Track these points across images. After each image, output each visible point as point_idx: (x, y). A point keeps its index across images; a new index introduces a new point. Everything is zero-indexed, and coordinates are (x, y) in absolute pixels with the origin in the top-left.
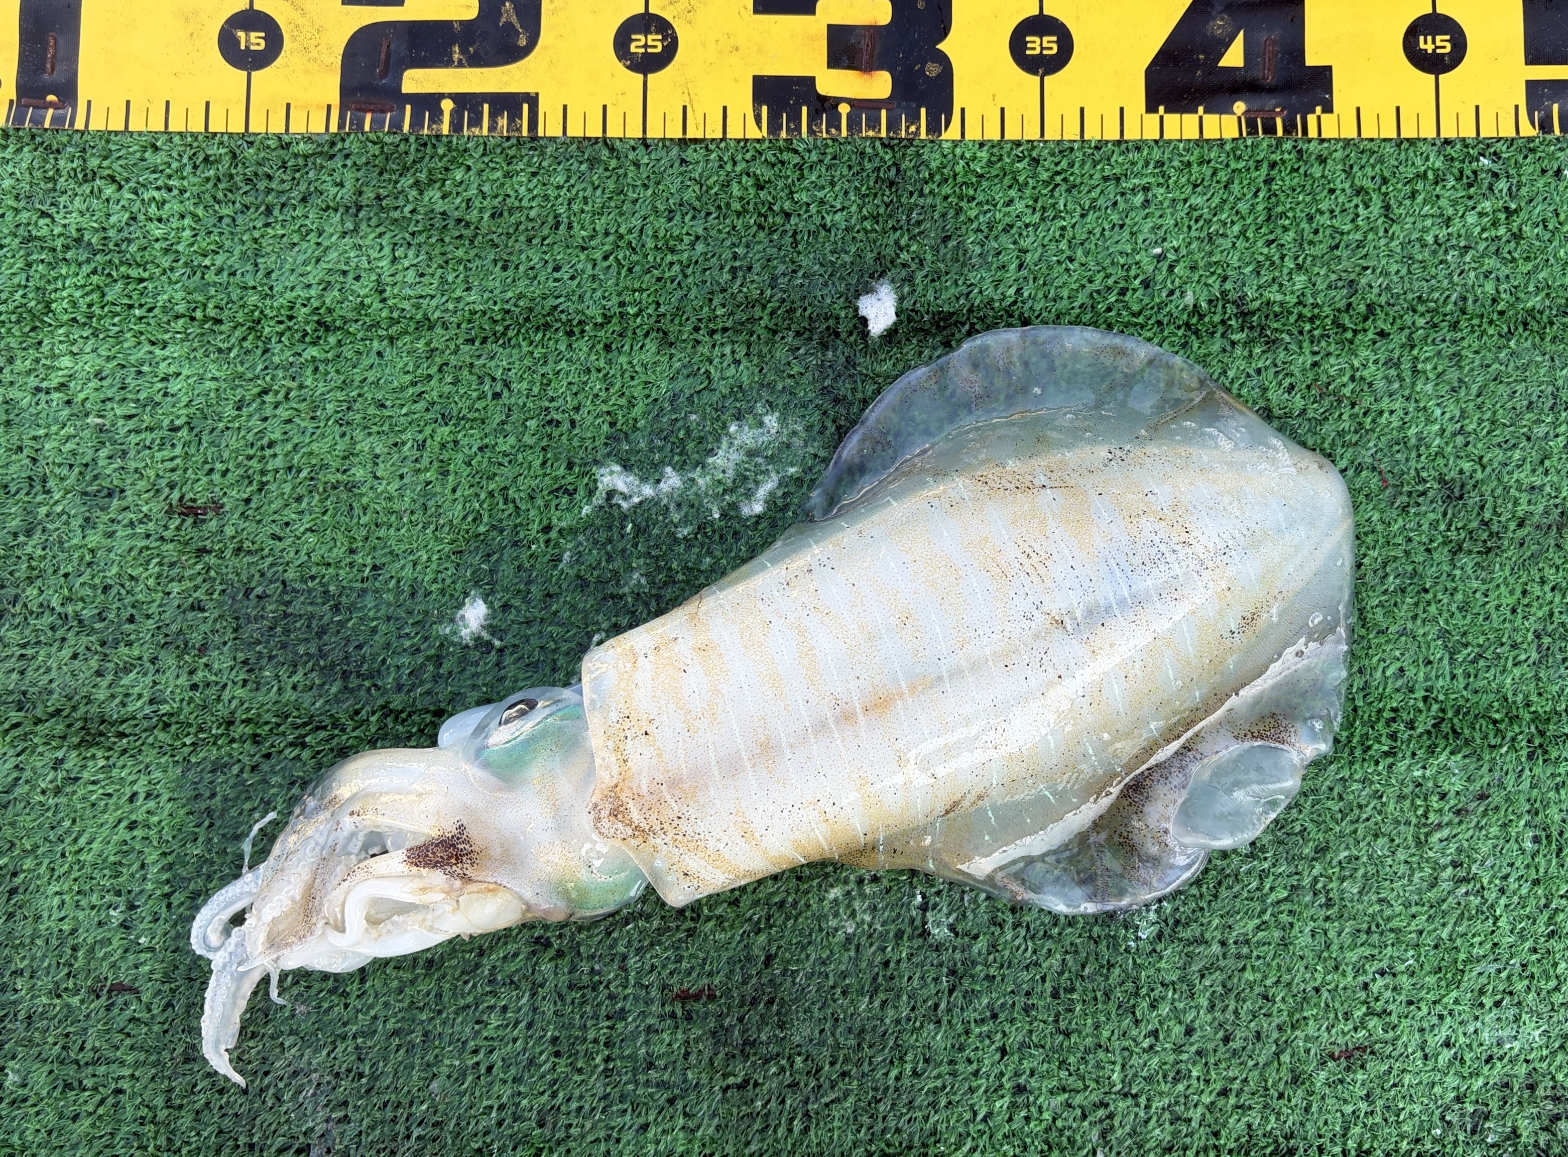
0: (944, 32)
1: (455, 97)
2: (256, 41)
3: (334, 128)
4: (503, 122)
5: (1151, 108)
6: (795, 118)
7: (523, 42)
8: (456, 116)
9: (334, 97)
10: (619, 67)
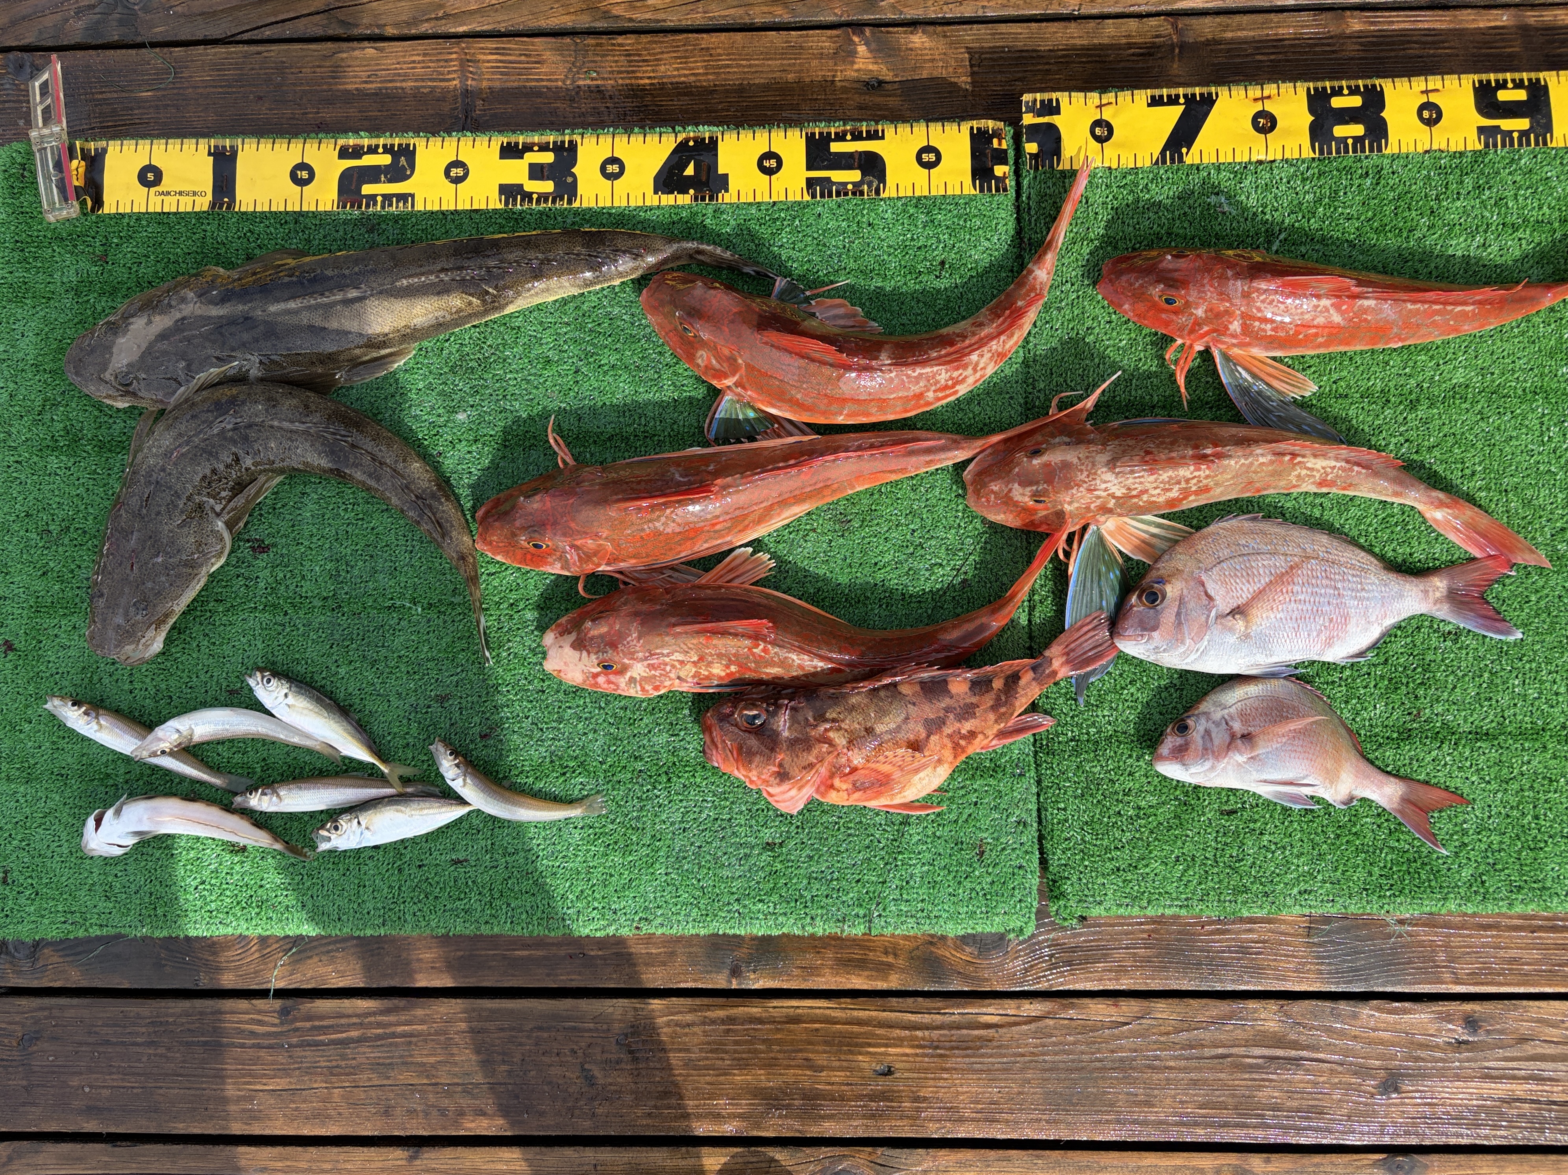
0: (574, 164)
1: (383, 196)
2: (305, 175)
4: (401, 204)
5: (656, 193)
6: (515, 200)
7: (408, 173)
8: (383, 202)
9: (335, 196)
10: (446, 181)
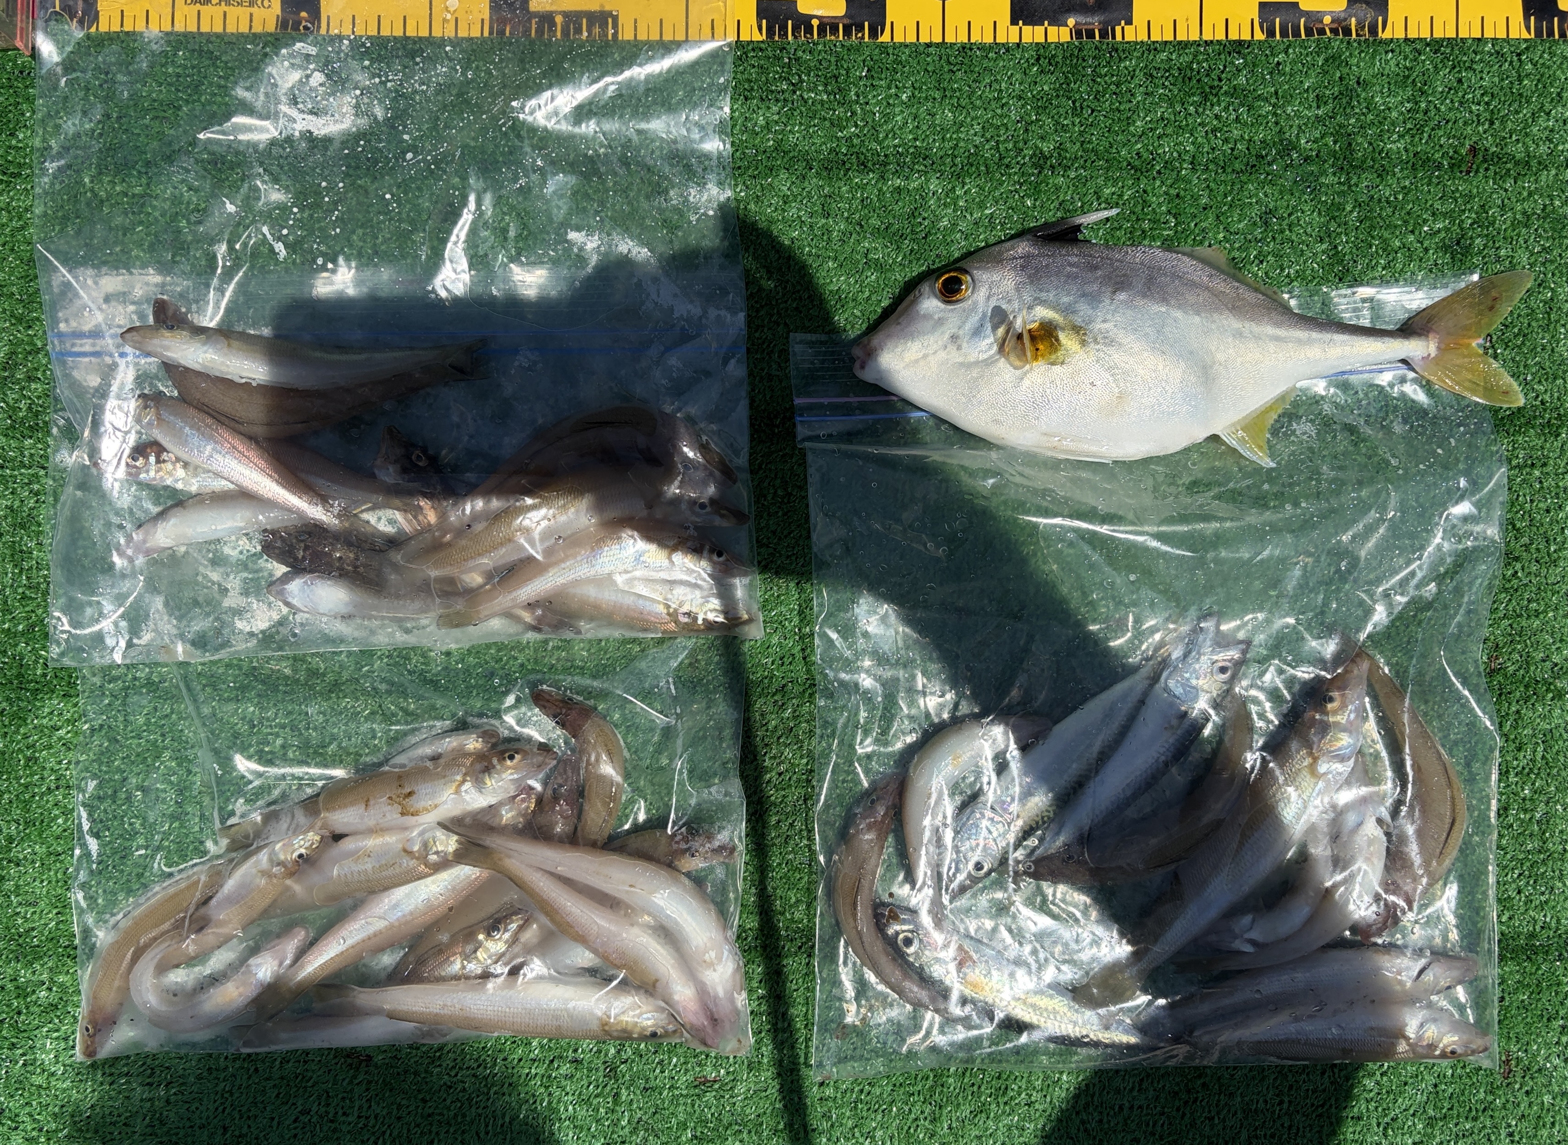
3: (486, 34)
